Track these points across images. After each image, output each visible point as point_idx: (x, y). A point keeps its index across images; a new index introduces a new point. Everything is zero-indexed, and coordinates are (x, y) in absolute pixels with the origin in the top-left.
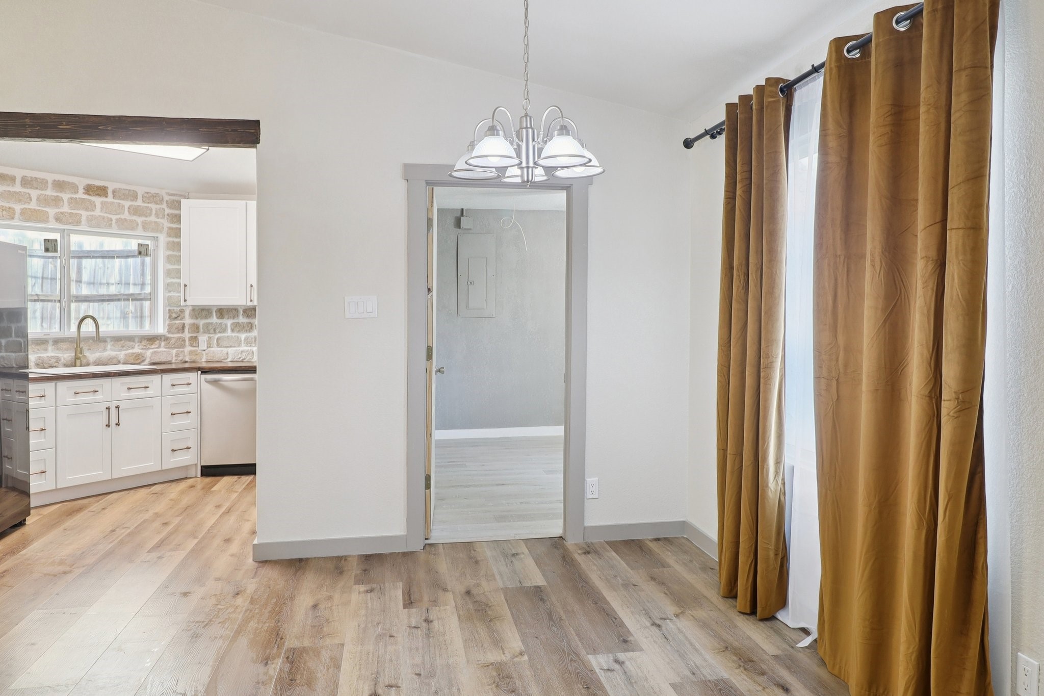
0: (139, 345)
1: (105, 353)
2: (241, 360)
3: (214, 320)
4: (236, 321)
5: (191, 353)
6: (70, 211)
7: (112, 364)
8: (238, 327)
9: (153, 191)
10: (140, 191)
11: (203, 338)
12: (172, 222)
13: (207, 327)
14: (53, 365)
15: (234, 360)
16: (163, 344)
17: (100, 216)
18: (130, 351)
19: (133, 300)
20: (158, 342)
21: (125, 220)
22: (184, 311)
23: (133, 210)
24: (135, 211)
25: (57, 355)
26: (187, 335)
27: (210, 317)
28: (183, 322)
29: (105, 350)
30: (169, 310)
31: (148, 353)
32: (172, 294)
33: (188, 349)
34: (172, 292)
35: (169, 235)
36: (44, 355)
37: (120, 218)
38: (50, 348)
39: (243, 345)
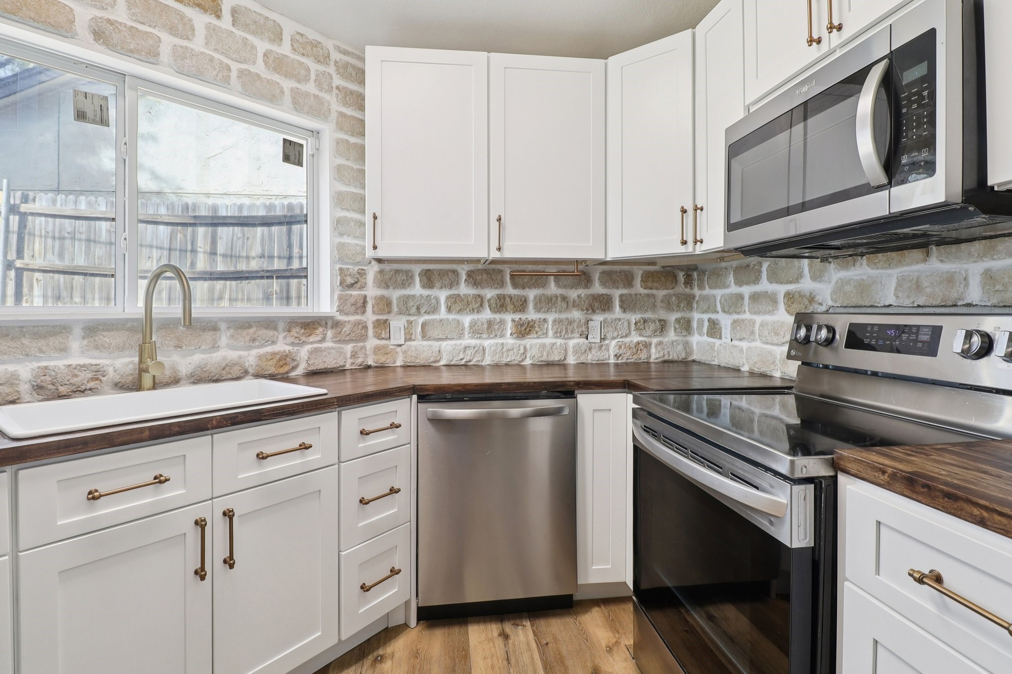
0: (285, 338)
1: (214, 355)
2: (463, 362)
3: (417, 289)
4: (454, 292)
5: (377, 350)
6: (130, 23)
7: (230, 376)
8: (457, 304)
9: (311, 35)
10: (289, 28)
11: (398, 323)
12: (345, 104)
13: (405, 303)
14: (83, 387)
15: (452, 363)
16: (330, 333)
17: (202, 53)
18: (269, 349)
19: (278, 277)
20: (321, 329)
21: (258, 75)
22: (365, 274)
23: (274, 61)
24: (278, 64)
25: (94, 362)
26: (370, 317)
27: (409, 285)
28: (363, 293)
29: (215, 347)
30: (341, 269)
31: (303, 352)
32: (345, 240)
33: (372, 342)
34: (345, 237)
35: (340, 128)
36: (59, 363)
37: (246, 69)
38: (75, 343)
39: (466, 337)
